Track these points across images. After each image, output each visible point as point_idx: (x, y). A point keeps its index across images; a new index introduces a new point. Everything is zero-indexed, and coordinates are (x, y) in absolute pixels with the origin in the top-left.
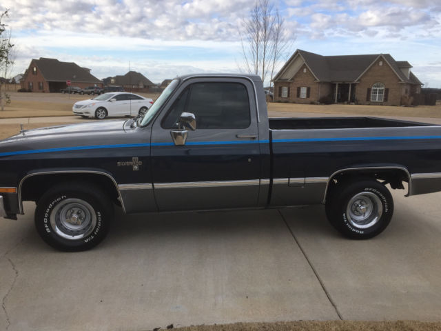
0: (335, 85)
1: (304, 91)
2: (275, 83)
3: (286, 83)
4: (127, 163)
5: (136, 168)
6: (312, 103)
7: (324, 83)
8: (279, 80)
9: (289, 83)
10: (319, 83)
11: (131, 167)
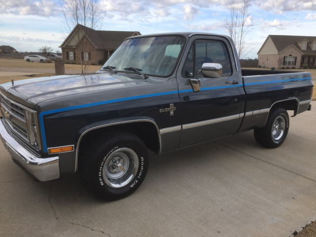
0: (107, 51)
1: (86, 55)
2: (63, 49)
3: (72, 48)
4: (167, 109)
5: (172, 113)
6: (93, 64)
7: (101, 50)
8: (65, 46)
9: (74, 49)
10: (97, 50)
11: (169, 112)
